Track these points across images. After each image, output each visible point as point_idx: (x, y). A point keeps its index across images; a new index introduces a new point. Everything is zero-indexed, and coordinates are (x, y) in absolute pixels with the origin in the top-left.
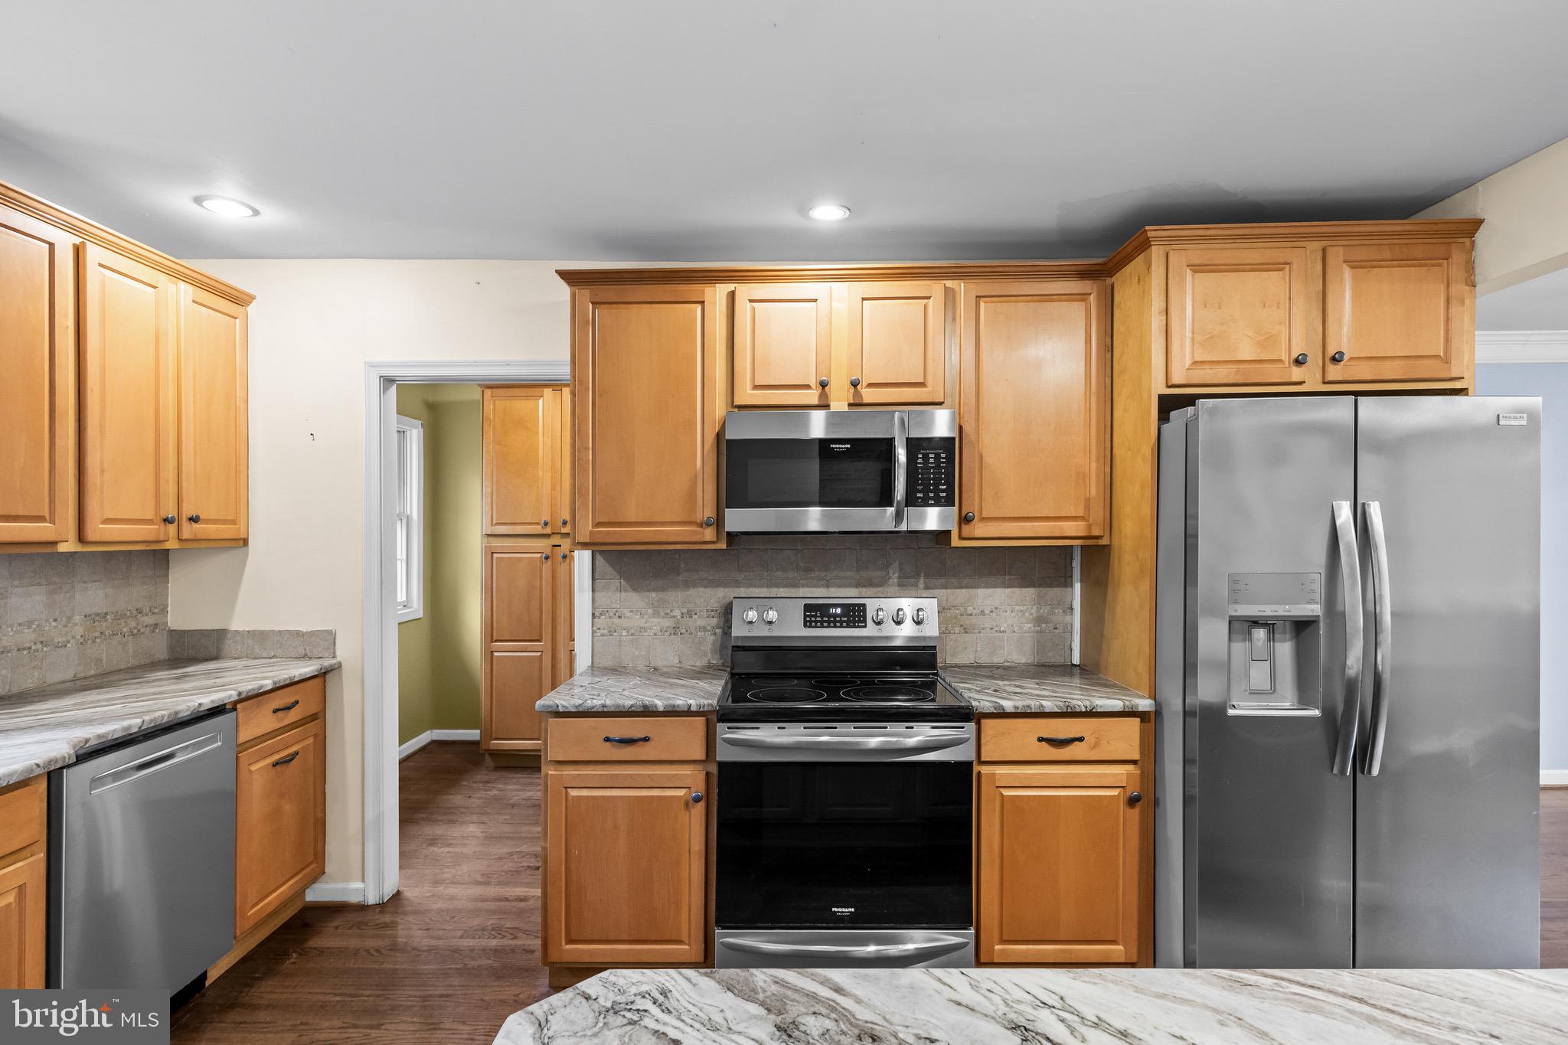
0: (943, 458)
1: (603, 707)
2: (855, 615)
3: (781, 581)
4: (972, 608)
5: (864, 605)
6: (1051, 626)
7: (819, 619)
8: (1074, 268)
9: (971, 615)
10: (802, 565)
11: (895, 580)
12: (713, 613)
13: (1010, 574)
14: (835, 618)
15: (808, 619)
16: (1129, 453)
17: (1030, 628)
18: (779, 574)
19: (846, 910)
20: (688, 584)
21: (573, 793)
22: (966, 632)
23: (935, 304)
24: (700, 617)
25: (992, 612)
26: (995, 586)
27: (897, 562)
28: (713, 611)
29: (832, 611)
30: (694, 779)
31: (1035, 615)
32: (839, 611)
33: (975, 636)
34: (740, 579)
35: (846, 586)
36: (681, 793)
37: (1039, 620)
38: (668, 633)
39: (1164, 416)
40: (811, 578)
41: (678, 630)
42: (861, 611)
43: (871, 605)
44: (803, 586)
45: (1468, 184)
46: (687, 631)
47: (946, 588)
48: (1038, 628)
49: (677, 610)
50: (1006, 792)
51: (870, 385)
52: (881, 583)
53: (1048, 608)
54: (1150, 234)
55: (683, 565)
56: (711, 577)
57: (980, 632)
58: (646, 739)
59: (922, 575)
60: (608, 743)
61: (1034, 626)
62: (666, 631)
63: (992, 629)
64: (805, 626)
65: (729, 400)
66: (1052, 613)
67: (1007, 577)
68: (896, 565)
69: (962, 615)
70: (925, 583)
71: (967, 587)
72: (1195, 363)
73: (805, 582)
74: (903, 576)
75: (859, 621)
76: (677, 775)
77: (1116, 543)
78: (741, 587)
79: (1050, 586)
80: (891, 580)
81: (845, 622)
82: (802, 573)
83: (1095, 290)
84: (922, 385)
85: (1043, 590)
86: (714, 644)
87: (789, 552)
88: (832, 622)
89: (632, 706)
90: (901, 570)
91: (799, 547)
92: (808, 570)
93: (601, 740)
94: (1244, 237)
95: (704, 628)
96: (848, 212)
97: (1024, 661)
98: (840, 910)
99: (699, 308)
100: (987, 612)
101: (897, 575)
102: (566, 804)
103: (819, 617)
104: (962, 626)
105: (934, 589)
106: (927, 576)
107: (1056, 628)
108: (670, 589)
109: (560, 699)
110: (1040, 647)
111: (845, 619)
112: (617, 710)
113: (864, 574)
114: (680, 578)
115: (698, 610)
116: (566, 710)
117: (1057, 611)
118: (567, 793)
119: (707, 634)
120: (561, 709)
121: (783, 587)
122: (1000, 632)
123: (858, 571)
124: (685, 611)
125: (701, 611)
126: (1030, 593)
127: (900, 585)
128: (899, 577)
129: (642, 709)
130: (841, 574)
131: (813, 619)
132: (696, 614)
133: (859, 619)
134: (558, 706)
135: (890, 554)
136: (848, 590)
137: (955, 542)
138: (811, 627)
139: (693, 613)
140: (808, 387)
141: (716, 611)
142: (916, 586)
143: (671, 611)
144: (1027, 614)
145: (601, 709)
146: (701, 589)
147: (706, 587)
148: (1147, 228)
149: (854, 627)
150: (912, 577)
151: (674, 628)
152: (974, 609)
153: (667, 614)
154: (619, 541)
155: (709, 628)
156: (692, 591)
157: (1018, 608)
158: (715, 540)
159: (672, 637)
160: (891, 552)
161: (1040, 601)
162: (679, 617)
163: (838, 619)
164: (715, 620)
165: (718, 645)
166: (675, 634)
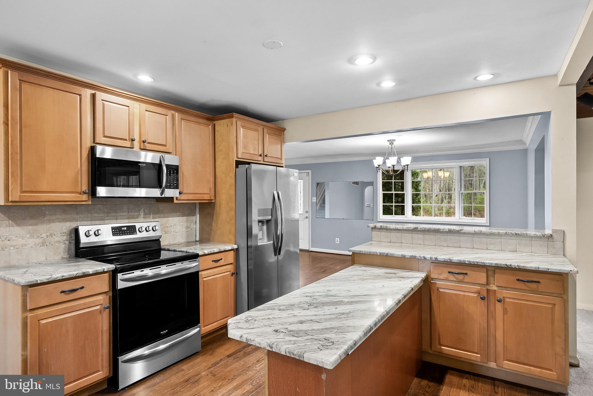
0: (175, 172)
1: (63, 277)
2: (131, 230)
3: (96, 218)
4: (167, 225)
5: (135, 226)
6: (190, 229)
7: (118, 232)
8: (206, 116)
9: (167, 227)
10: (106, 211)
11: (142, 216)
12: (64, 234)
13: (179, 212)
14: (124, 232)
15: (114, 233)
16: (224, 175)
17: (185, 230)
18: (96, 215)
19: (165, 332)
20: (50, 221)
21: (43, 322)
22: (166, 233)
23: (169, 118)
24: (57, 236)
25: (174, 225)
26: (174, 217)
27: (143, 209)
28: (64, 233)
29: (123, 229)
30: (104, 300)
31: (186, 226)
32: (125, 228)
33: (169, 234)
34: (77, 218)
35: (124, 219)
36: (98, 307)
37: (187, 227)
38: (39, 246)
39: (237, 166)
40: (110, 216)
41: (45, 244)
42: (134, 228)
43: (138, 226)
44: (106, 220)
45: (283, 120)
46: (50, 244)
47: (159, 218)
48: (187, 230)
49: (44, 234)
50: (204, 279)
51: (149, 143)
52: (137, 217)
53: (189, 223)
54: (234, 115)
55: (47, 212)
56: (62, 218)
57: (170, 233)
58: (82, 288)
59: (152, 213)
60: (63, 294)
61: (186, 229)
62: (38, 245)
63: (174, 231)
64: (113, 235)
65: (92, 140)
66: (190, 225)
67: (178, 213)
68: (142, 210)
69: (165, 227)
70: (153, 216)
71: (166, 217)
72: (243, 152)
73: (107, 218)
74: (145, 214)
75: (135, 232)
76: (96, 300)
77: (218, 201)
78: (78, 221)
79: (190, 216)
80: (141, 216)
81: (128, 233)
82: (106, 214)
83: (211, 125)
84: (165, 146)
85: (188, 217)
86: (64, 248)
87: (100, 206)
88: (123, 233)
89: (77, 274)
90: (144, 212)
91: (104, 203)
92: (108, 213)
93: (59, 294)
94: (250, 121)
95: (60, 241)
96: (153, 80)
97: (183, 241)
98: (163, 332)
99: (79, 97)
100: (172, 226)
101: (143, 214)
102: (39, 328)
103: (118, 231)
104: (165, 231)
105: (155, 218)
106: (153, 214)
107: (191, 230)
108: (40, 224)
109: (37, 278)
110: (188, 236)
111: (128, 232)
112: (70, 277)
113: (130, 214)
114: (46, 218)
115: (56, 233)
116: (42, 282)
117: (192, 224)
118: (39, 323)
119: (61, 244)
120: (39, 282)
121: (98, 220)
122: (176, 232)
123: (128, 212)
124: (48, 234)
125: (57, 234)
126: (185, 218)
127: (144, 218)
128: (144, 215)
129: (82, 274)
130: (122, 214)
131: (116, 233)
132: (55, 235)
133: (134, 231)
134: (37, 281)
135: (140, 206)
136: (125, 220)
137: (175, 201)
138: (115, 236)
139: (53, 235)
140: (126, 140)
141: (66, 233)
142: (150, 217)
143: (41, 235)
144: (184, 226)
145: (61, 278)
146: (58, 223)
147: (60, 222)
148: (234, 113)
149: (132, 234)
150: (148, 214)
151: (42, 243)
152: (168, 225)
153: (38, 236)
154: (37, 200)
155: (62, 241)
156: (52, 225)
157: (181, 224)
158: (87, 200)
159: (42, 247)
160: (141, 205)
161: (187, 221)
162: (45, 237)
163: (126, 232)
164: (65, 237)
165: (67, 249)
166: (43, 246)
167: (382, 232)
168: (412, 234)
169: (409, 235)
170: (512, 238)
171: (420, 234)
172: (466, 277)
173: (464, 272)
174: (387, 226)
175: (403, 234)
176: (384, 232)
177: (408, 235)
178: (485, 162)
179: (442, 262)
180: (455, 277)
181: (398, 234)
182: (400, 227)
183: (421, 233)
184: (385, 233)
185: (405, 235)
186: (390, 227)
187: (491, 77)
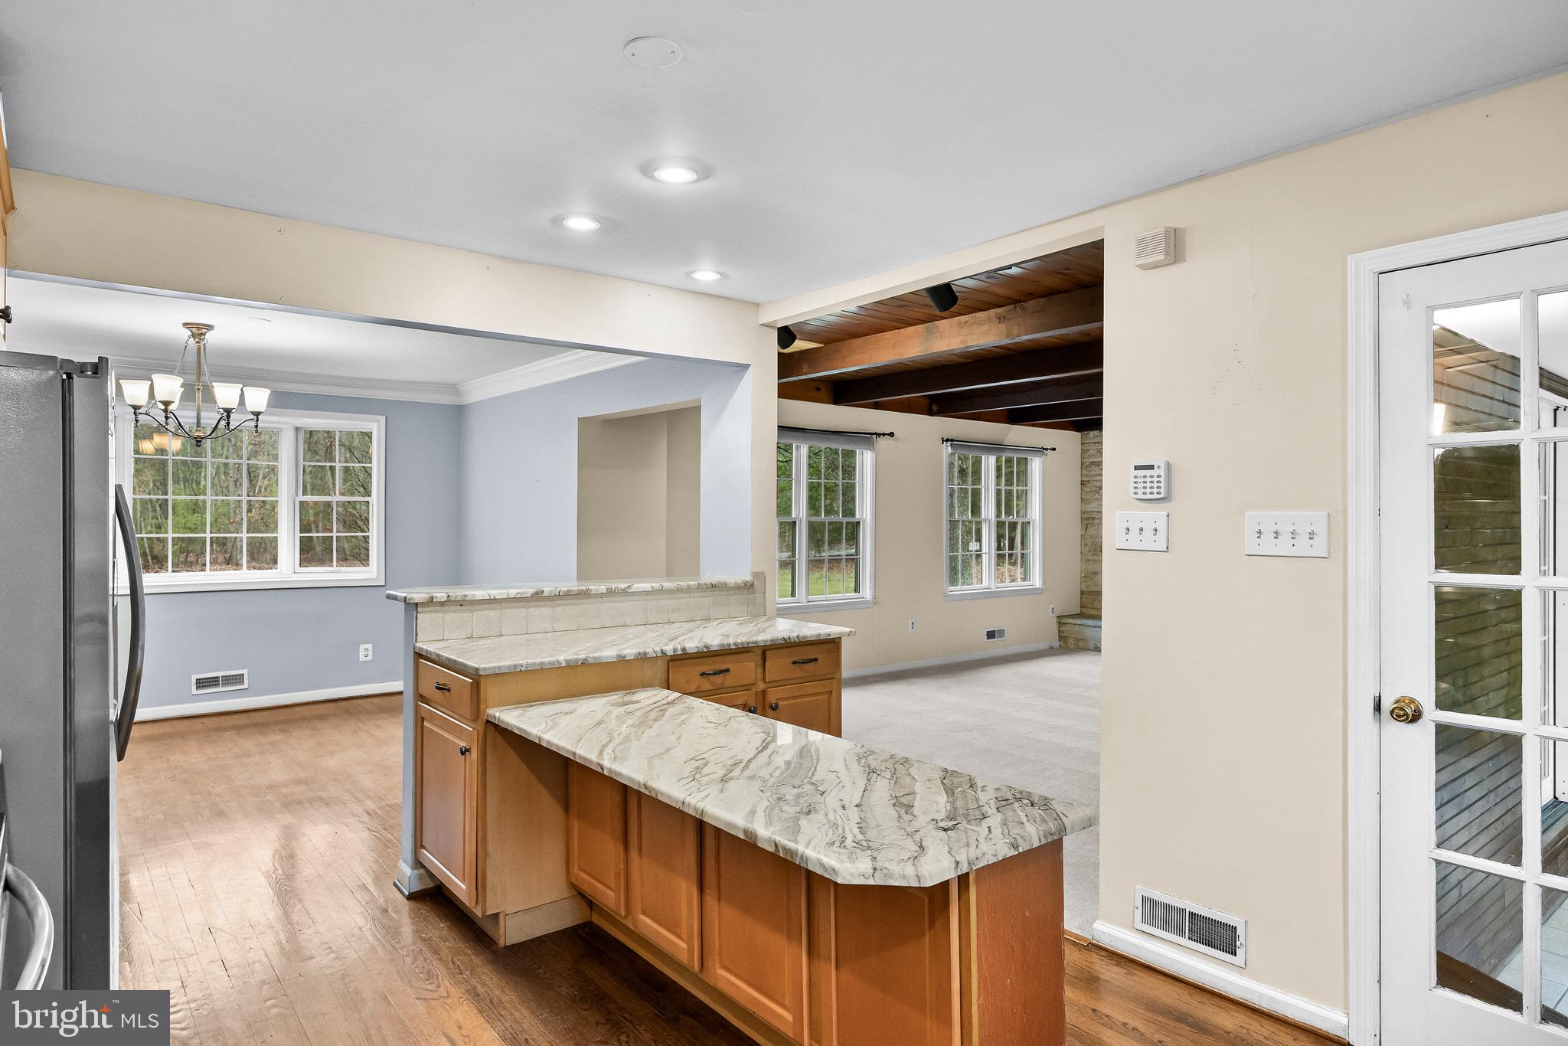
167: (448, 611)
168: (527, 608)
169: (517, 613)
170: (705, 594)
171: (544, 606)
172: (728, 676)
173: (723, 667)
174: (466, 593)
175: (503, 611)
176: (455, 611)
177: (517, 611)
178: (375, 426)
179: (695, 655)
180: (709, 680)
181: (491, 614)
182: (501, 593)
183: (548, 603)
184: (455, 614)
185: (510, 612)
186: (474, 595)
187: (715, 276)
